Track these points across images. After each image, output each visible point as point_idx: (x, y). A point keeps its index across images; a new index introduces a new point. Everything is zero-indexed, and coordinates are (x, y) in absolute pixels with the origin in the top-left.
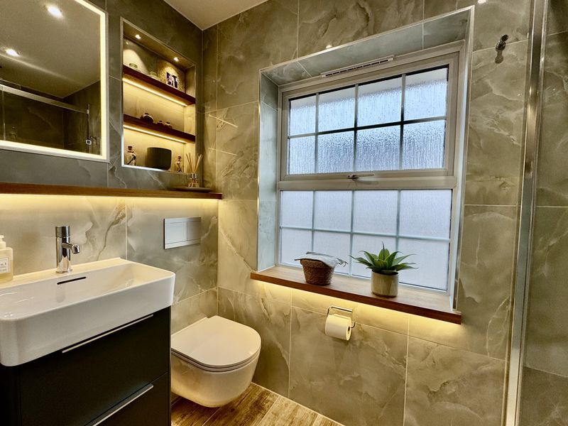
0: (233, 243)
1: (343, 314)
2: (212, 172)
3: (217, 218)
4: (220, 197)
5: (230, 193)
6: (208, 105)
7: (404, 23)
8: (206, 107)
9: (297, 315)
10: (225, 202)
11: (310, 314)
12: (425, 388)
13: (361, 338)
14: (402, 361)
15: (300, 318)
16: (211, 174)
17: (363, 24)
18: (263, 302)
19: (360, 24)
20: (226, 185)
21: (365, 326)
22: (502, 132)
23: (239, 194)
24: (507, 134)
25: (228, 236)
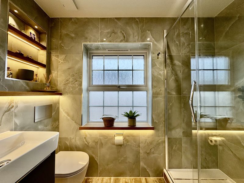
0: (68, 115)
1: (120, 135)
2: (56, 83)
3: (59, 104)
4: (61, 94)
5: (67, 92)
6: (53, 52)
7: (135, 42)
8: (52, 52)
9: (101, 140)
10: (64, 97)
11: (107, 139)
12: (146, 153)
13: (126, 142)
14: (139, 146)
15: (103, 142)
16: (55, 84)
17: (123, 38)
18: (85, 139)
19: (122, 38)
20: (64, 89)
21: (127, 138)
22: (160, 76)
23: (72, 93)
24: (160, 77)
25: (65, 112)
